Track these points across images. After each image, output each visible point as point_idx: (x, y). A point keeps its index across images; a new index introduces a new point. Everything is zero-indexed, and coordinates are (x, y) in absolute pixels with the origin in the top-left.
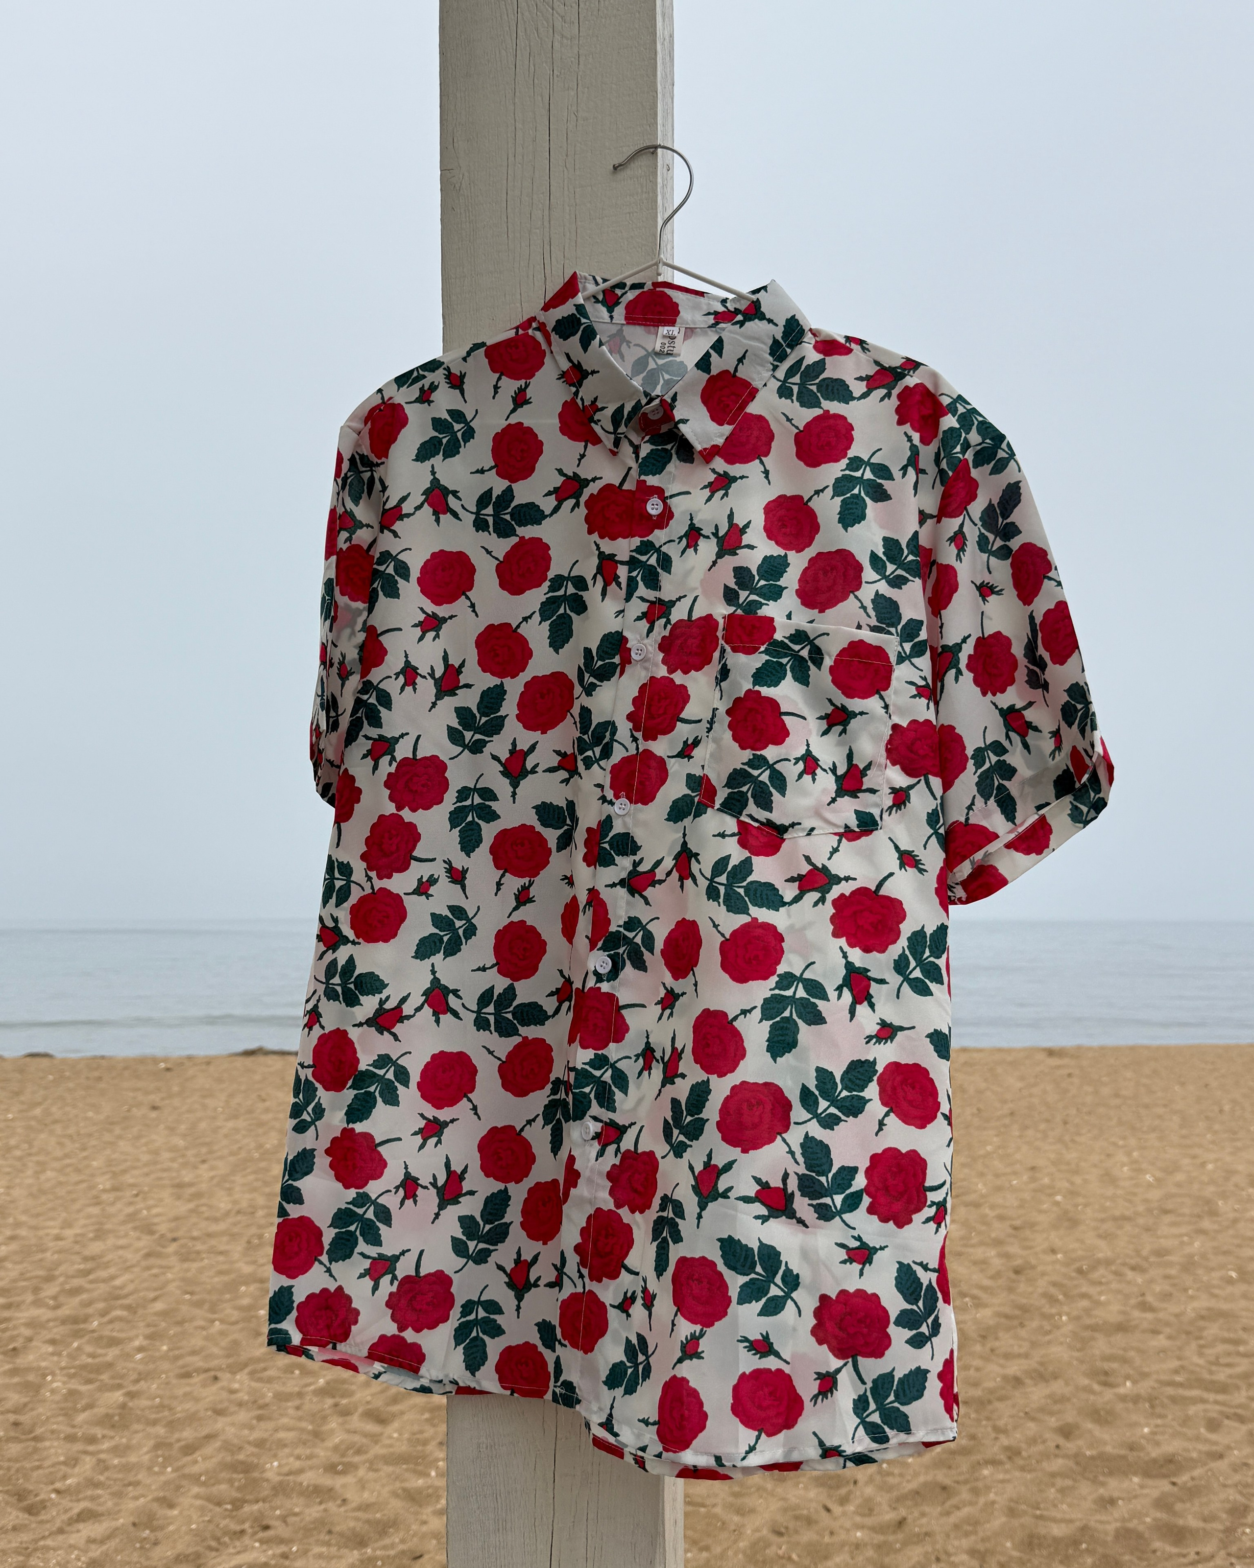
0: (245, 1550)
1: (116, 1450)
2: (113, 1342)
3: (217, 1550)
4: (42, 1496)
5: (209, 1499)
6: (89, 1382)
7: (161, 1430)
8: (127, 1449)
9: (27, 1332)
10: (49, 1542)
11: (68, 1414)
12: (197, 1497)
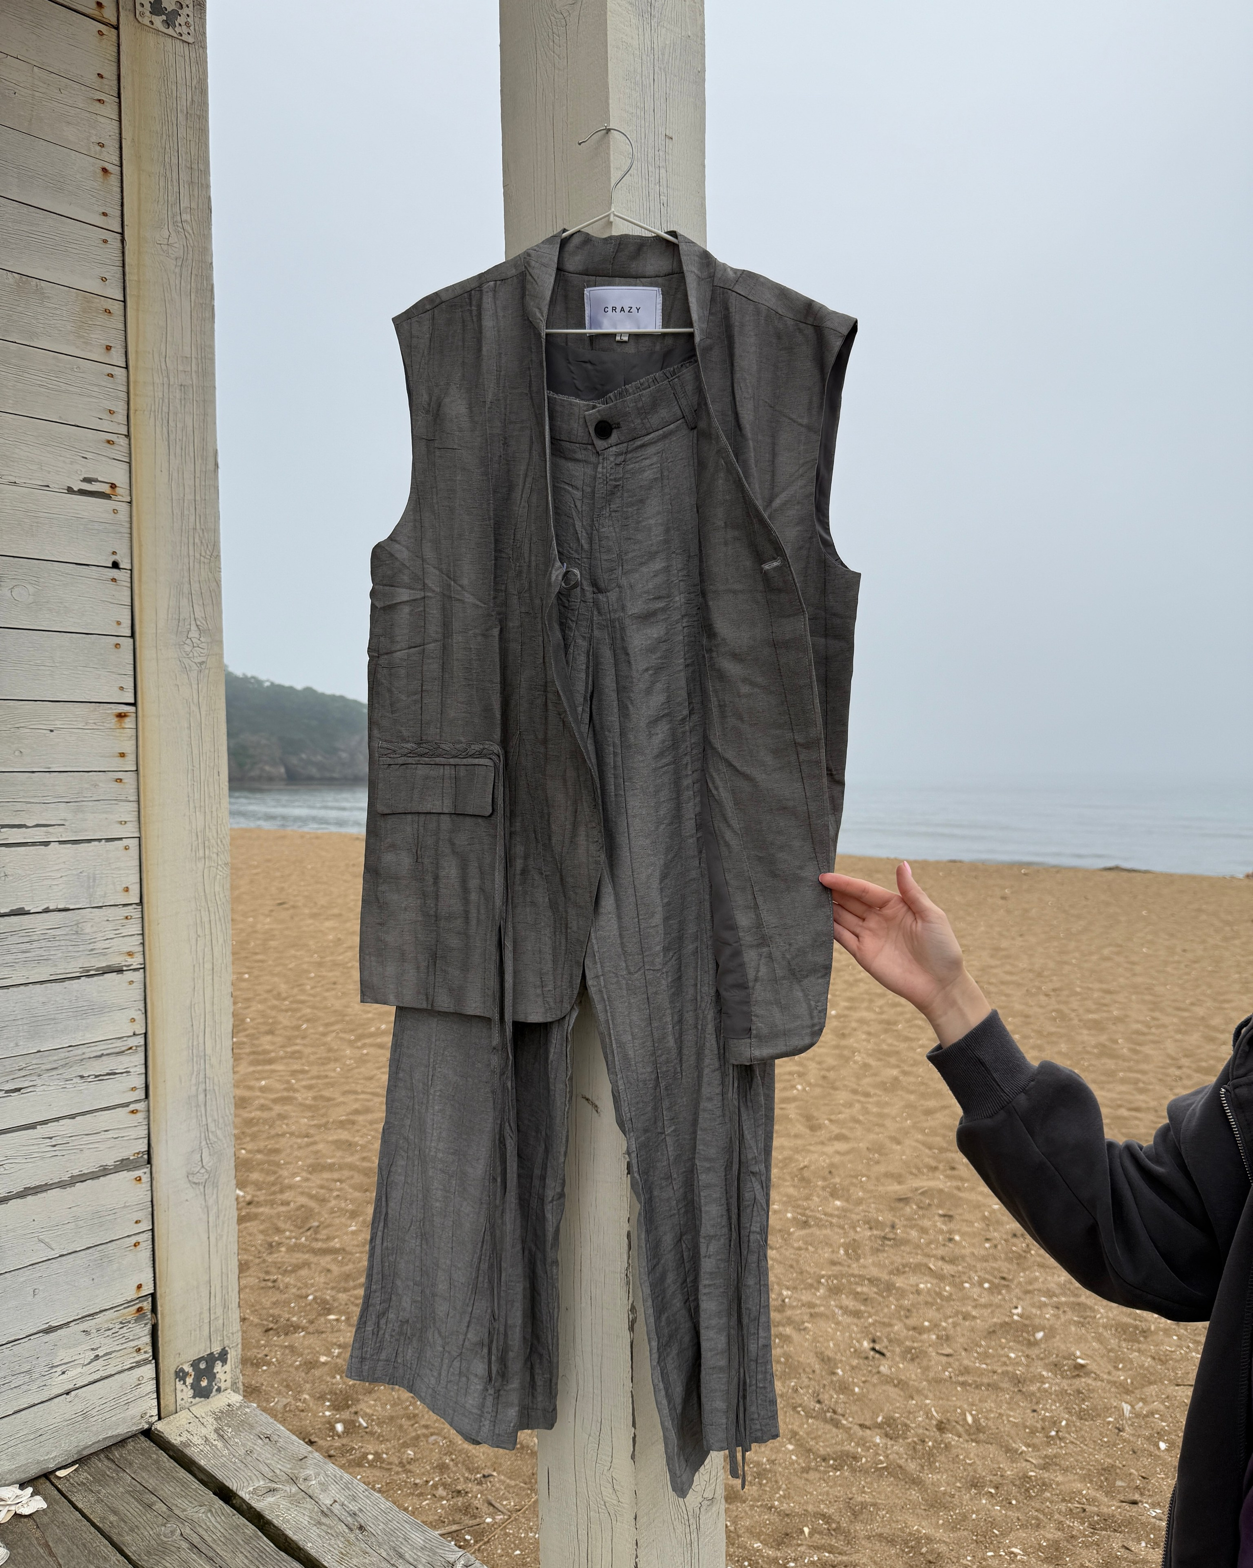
0: (933, 1179)
1: (878, 1104)
2: (907, 1039)
3: (916, 1175)
4: (821, 1121)
5: (924, 1144)
6: (880, 1060)
7: (912, 1097)
8: (887, 1104)
9: (854, 1025)
10: (812, 1148)
11: (858, 1077)
12: (917, 1141)
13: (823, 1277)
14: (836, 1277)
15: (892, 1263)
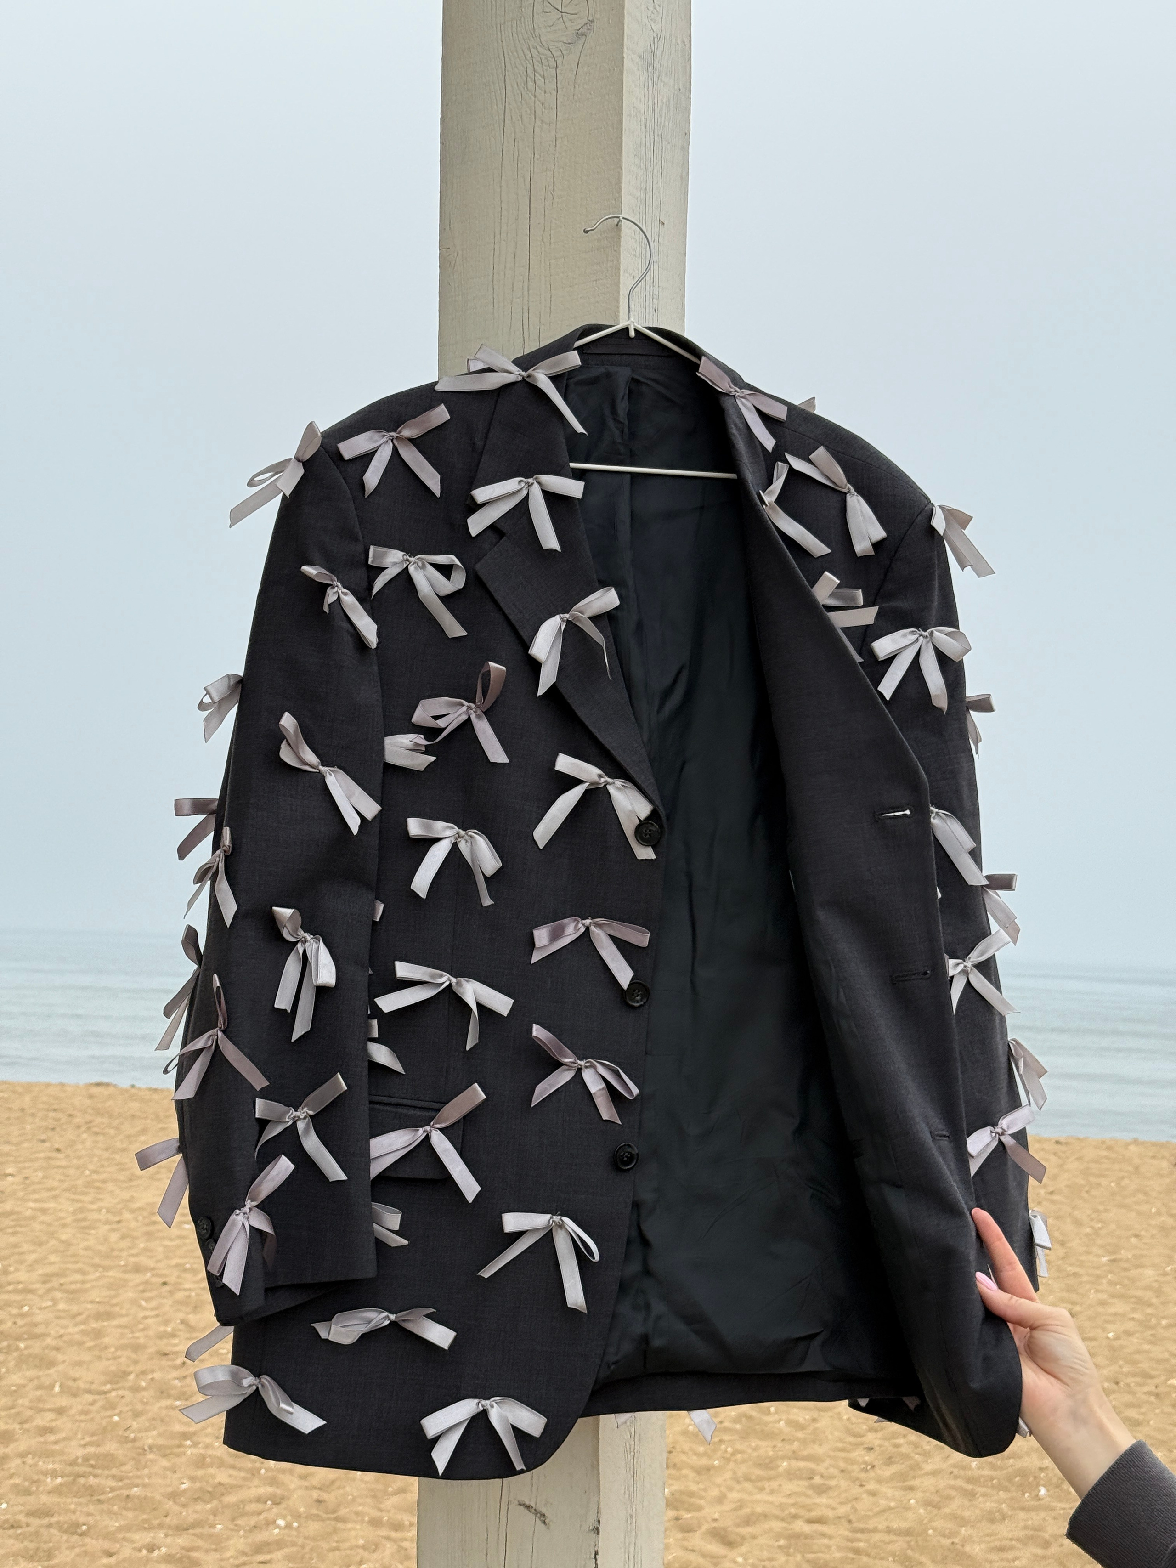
11: (376, 1496)
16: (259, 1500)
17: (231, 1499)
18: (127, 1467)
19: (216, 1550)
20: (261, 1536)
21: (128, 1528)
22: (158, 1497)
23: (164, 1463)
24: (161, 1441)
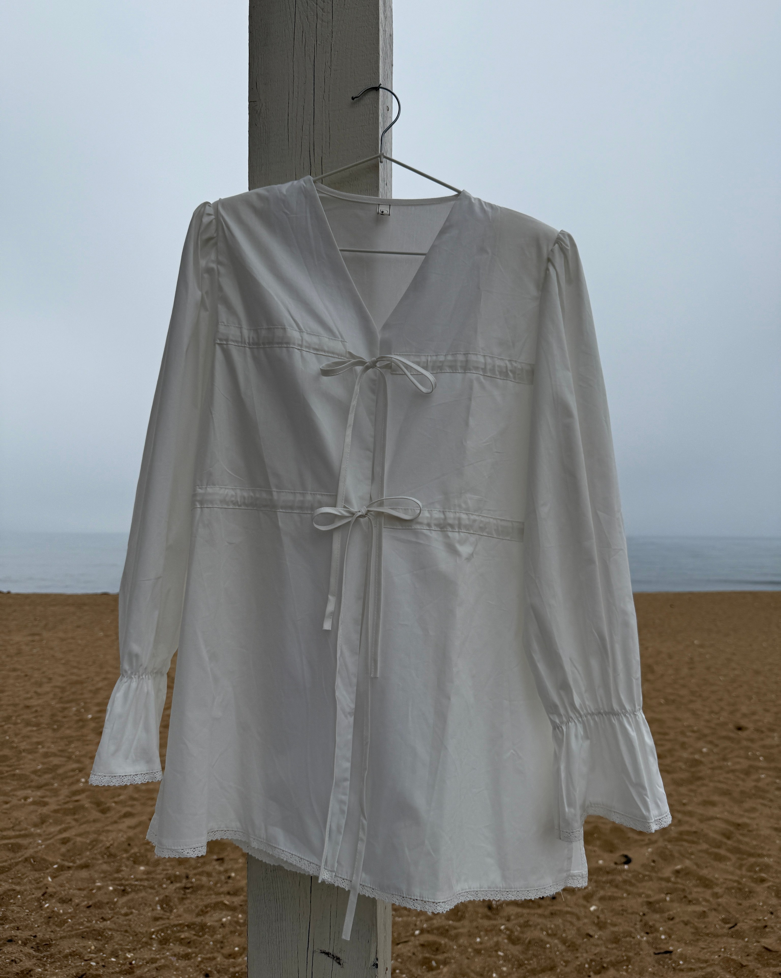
13: (153, 933)
14: (162, 930)
15: (197, 907)
16: (73, 770)
17: (61, 771)
18: (13, 760)
19: (55, 796)
20: (75, 788)
21: (14, 790)
22: (28, 773)
23: (30, 757)
24: (28, 747)
